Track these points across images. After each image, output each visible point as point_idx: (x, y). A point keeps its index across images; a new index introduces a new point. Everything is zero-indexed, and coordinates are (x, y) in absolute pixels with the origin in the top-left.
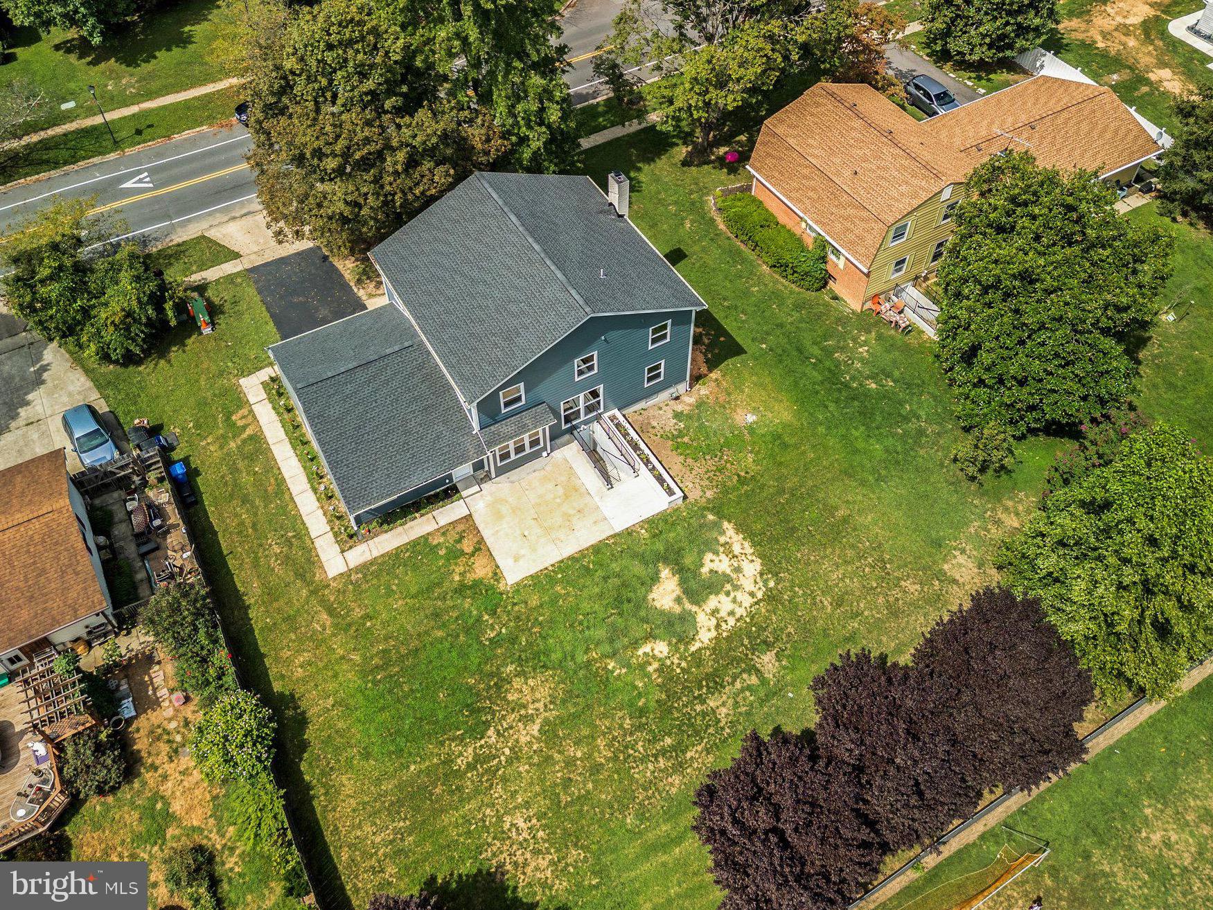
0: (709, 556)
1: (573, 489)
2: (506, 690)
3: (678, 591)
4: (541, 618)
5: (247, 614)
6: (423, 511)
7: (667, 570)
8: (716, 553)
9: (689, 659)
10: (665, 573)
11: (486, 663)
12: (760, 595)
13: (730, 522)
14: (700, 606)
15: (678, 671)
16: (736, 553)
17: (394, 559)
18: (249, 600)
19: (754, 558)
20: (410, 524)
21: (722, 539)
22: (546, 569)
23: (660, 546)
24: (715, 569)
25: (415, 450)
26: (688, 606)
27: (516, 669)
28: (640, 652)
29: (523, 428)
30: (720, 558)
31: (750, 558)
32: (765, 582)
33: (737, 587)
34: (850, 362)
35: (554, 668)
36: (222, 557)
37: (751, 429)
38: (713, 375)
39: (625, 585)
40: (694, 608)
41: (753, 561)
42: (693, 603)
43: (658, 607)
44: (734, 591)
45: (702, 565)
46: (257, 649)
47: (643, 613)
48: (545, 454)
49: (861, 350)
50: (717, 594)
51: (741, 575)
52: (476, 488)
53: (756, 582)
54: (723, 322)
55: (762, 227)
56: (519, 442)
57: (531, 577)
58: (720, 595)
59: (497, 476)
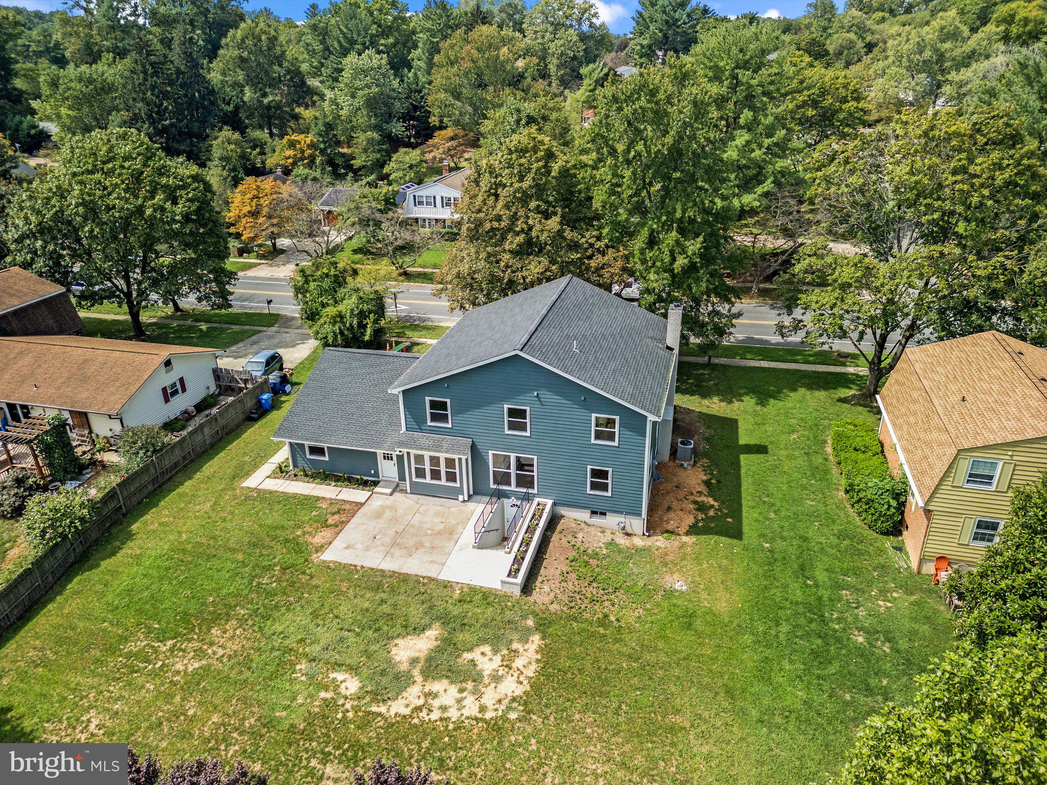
0: (487, 649)
2: (219, 625)
3: (422, 655)
4: (306, 595)
5: (186, 481)
7: (436, 632)
8: (496, 651)
9: (360, 714)
10: (433, 632)
11: (235, 596)
12: (489, 715)
13: (543, 638)
14: (425, 680)
15: (340, 716)
16: (514, 665)
18: (198, 476)
19: (525, 682)
20: (324, 486)
21: (515, 646)
22: (355, 566)
23: (456, 611)
24: (478, 663)
26: (416, 672)
27: (244, 615)
28: (332, 676)
30: (494, 658)
31: (522, 679)
32: (509, 709)
33: (476, 692)
34: (854, 605)
35: (263, 635)
37: (669, 594)
38: (685, 539)
39: (390, 617)
40: (419, 678)
41: (521, 683)
42: (422, 672)
43: (393, 652)
44: (470, 692)
45: (470, 650)
47: (373, 648)
48: (459, 498)
49: (881, 603)
50: (452, 683)
51: (493, 685)
52: (389, 491)
53: (500, 701)
54: (745, 509)
55: (856, 449)
56: (435, 461)
57: (340, 564)
58: (453, 686)
59: (411, 493)
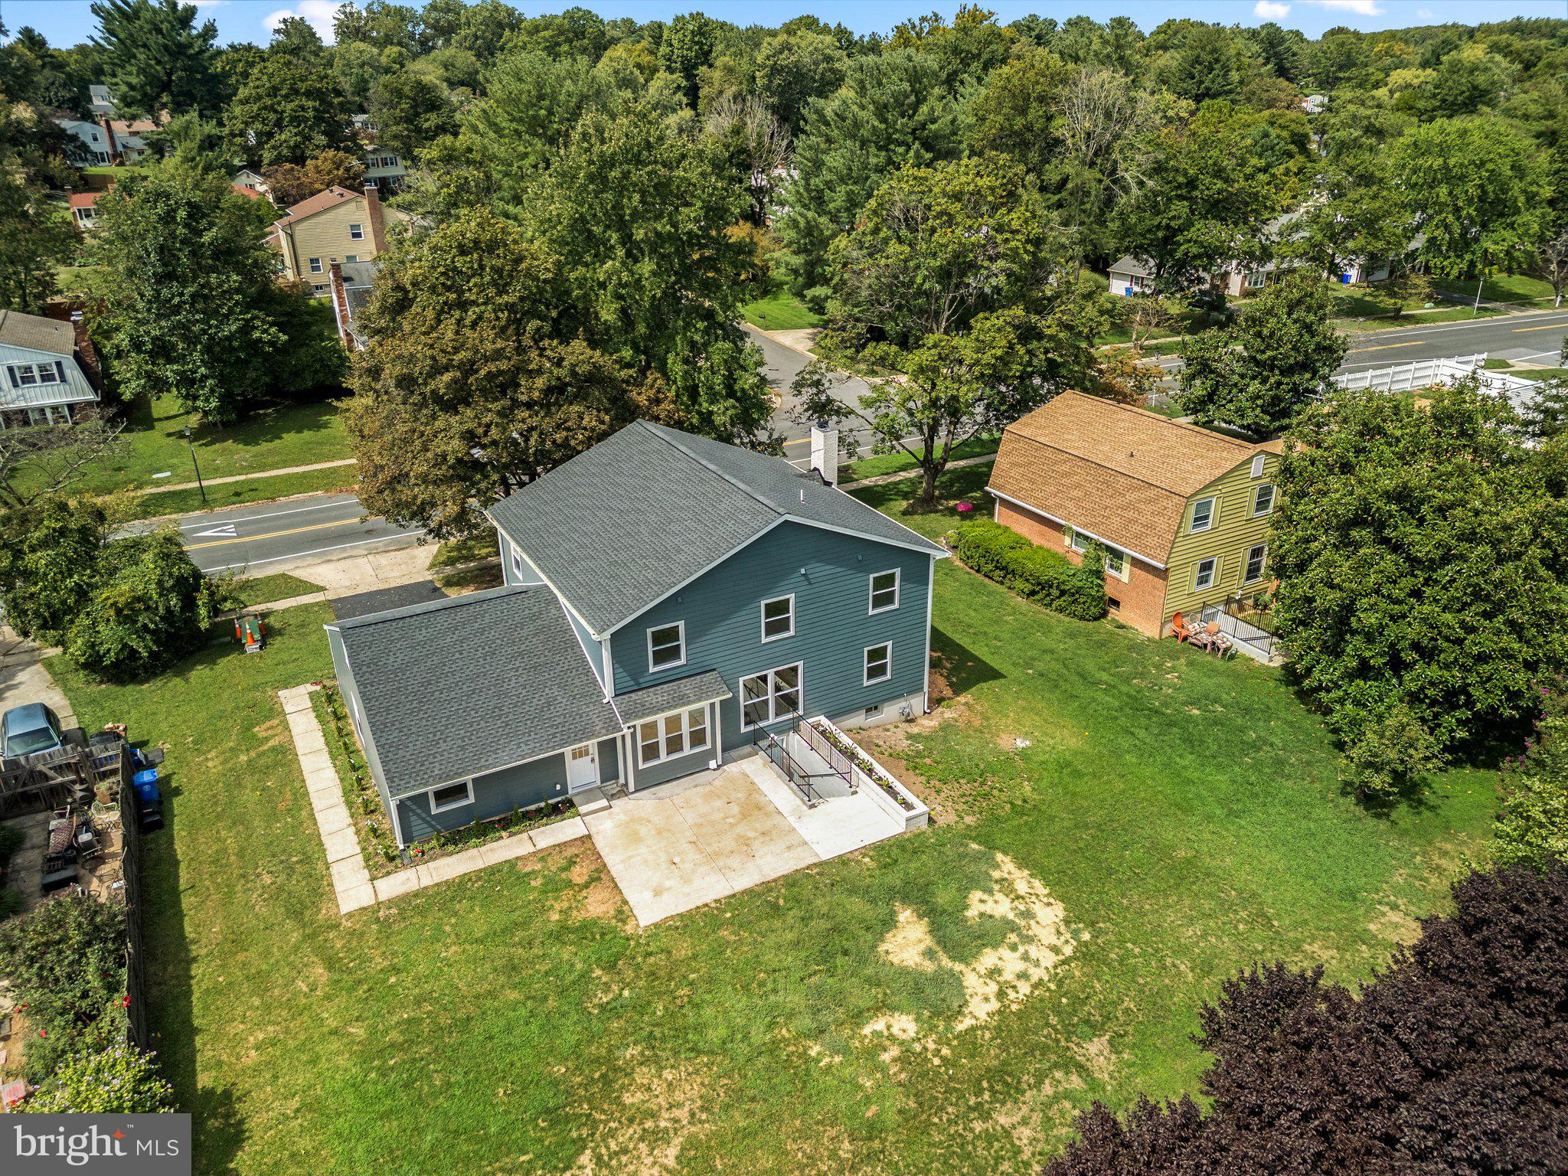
0: (976, 895)
1: (754, 806)
2: (624, 1088)
3: (929, 941)
4: (692, 976)
5: (188, 970)
6: (514, 829)
7: (908, 912)
8: (990, 892)
9: (955, 1043)
10: (905, 915)
11: (590, 1042)
12: (1068, 951)
13: (1006, 853)
14: (968, 964)
15: (936, 1061)
16: (1021, 893)
17: (458, 888)
18: (198, 951)
19: (1052, 900)
20: (489, 846)
21: (996, 875)
22: (706, 905)
23: (894, 879)
24: (989, 912)
25: (511, 717)
26: (946, 962)
27: (642, 1054)
28: (867, 1030)
29: (682, 700)
30: (996, 898)
31: (1045, 900)
32: (1075, 934)
33: (1030, 940)
34: (1156, 688)
35: (712, 1052)
36: (175, 894)
37: (1024, 755)
38: (962, 699)
39: (836, 929)
40: (958, 967)
41: (1050, 904)
42: (953, 958)
43: (896, 961)
44: (1023, 943)
45: (966, 907)
46: (187, 1020)
47: (869, 972)
48: (713, 764)
49: (1169, 676)
50: (995, 946)
51: (1032, 922)
52: (604, 803)
53: (1059, 933)
54: (970, 648)
55: (1012, 548)
56: (673, 723)
57: (681, 915)
58: (1000, 950)
59: (636, 791)
